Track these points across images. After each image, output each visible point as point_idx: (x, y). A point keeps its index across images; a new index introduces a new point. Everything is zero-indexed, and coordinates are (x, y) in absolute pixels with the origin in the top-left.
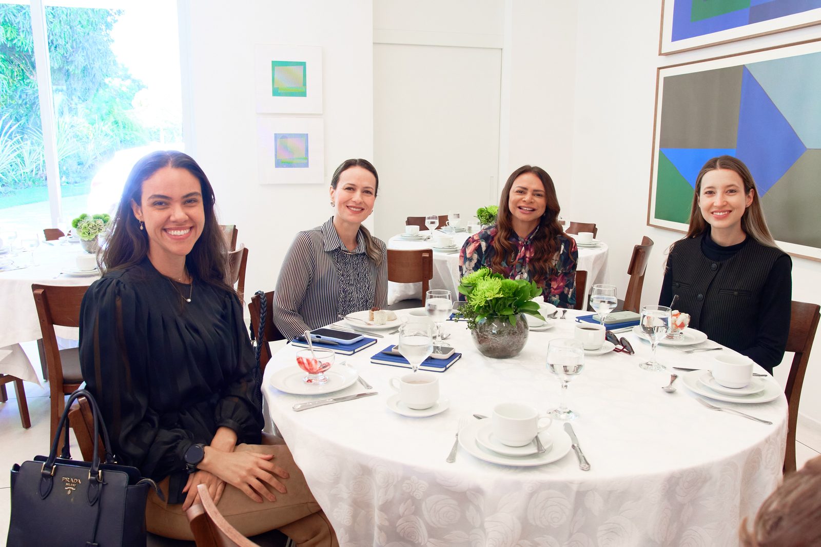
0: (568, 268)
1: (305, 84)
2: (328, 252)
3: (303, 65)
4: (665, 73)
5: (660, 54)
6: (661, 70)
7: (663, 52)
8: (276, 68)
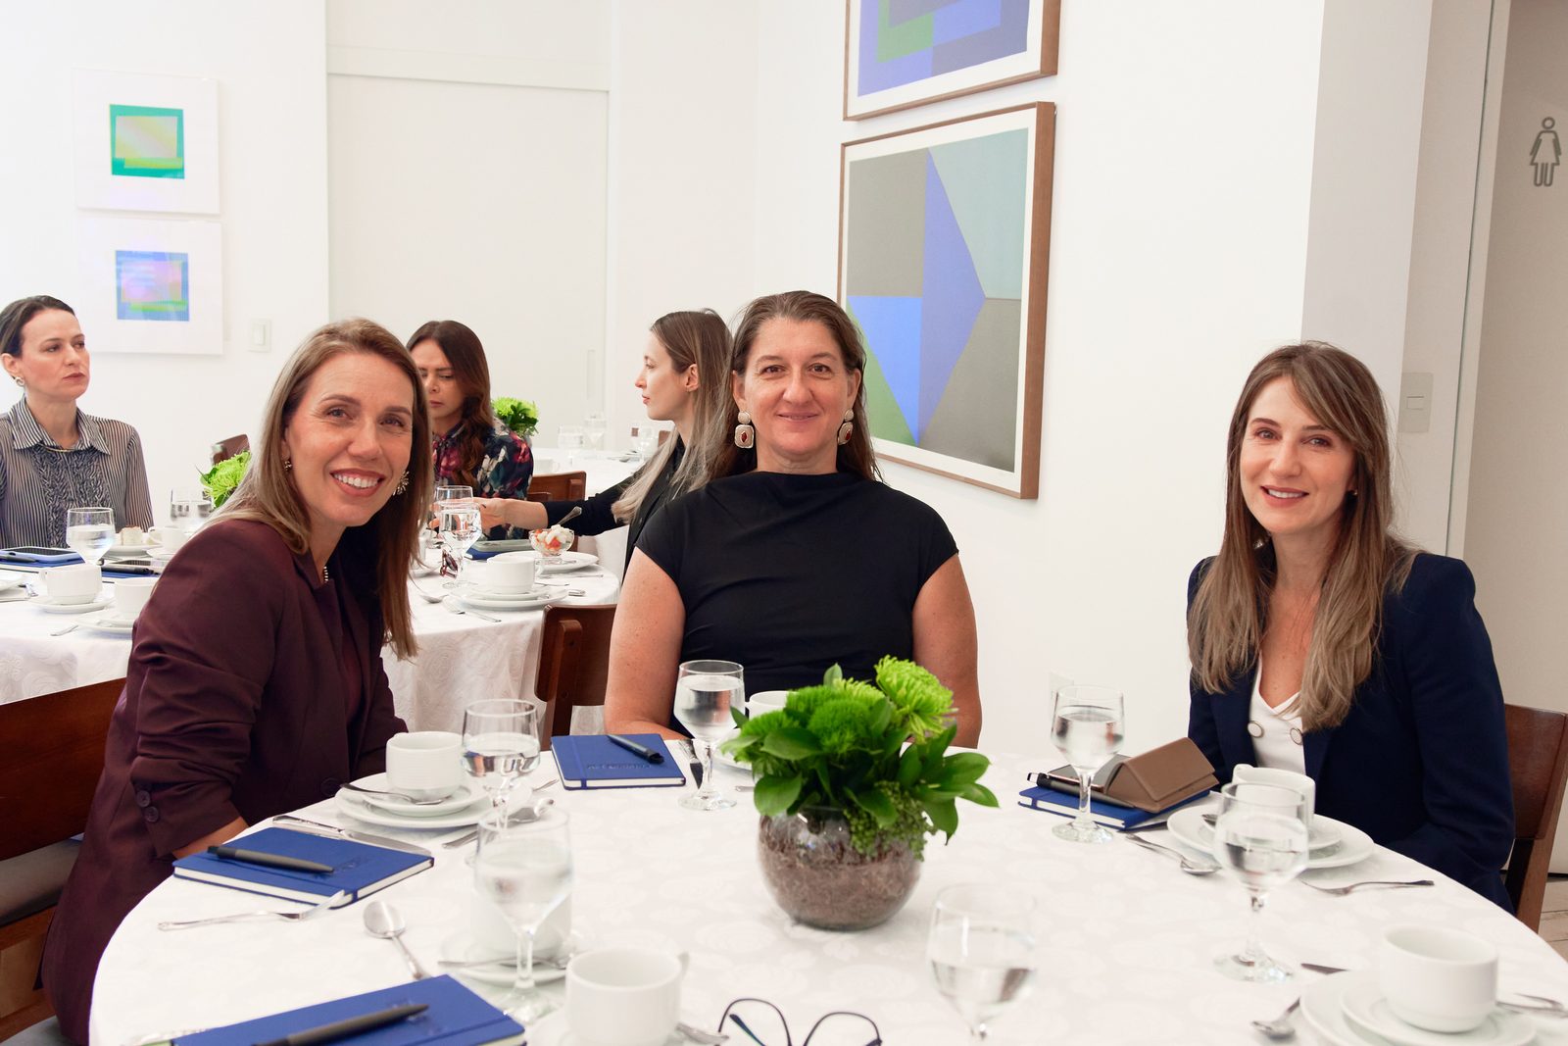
0: (508, 485)
1: (181, 153)
2: (22, 451)
3: (178, 114)
4: (855, 154)
5: (846, 118)
6: (847, 148)
7: (850, 114)
8: (119, 120)
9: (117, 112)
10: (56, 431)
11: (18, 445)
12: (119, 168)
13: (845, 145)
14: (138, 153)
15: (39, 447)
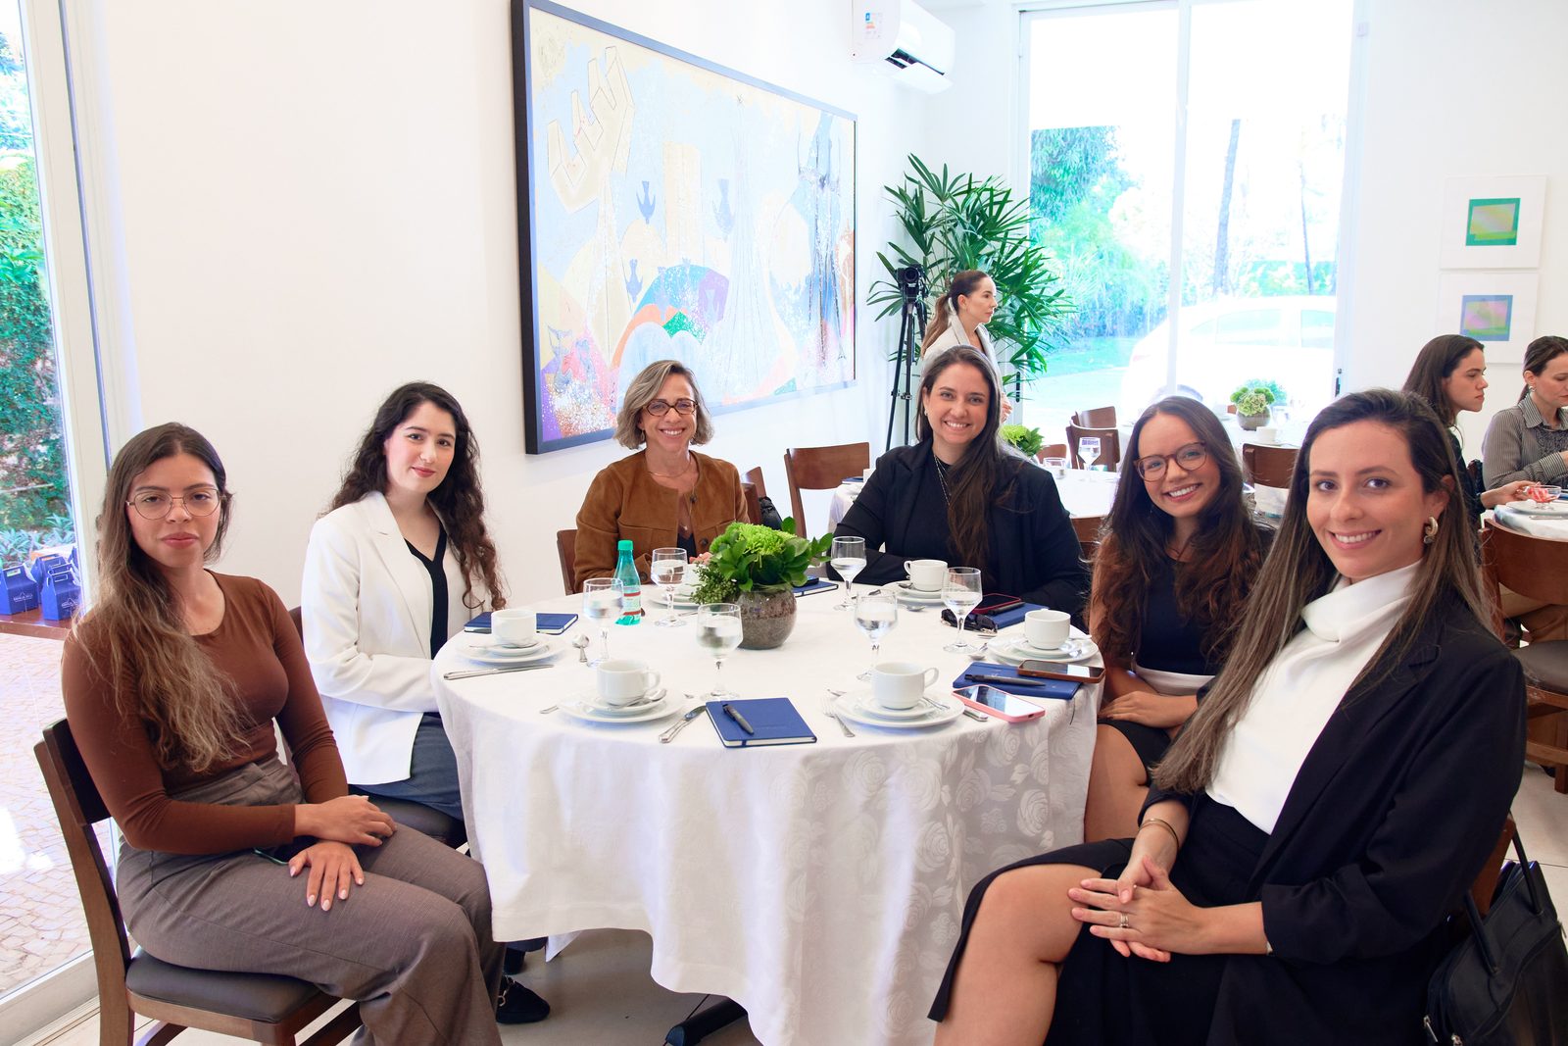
1: (1515, 229)
3: (1515, 202)
8: (1475, 209)
9: (1474, 204)
11: (1530, 426)
12: (1471, 241)
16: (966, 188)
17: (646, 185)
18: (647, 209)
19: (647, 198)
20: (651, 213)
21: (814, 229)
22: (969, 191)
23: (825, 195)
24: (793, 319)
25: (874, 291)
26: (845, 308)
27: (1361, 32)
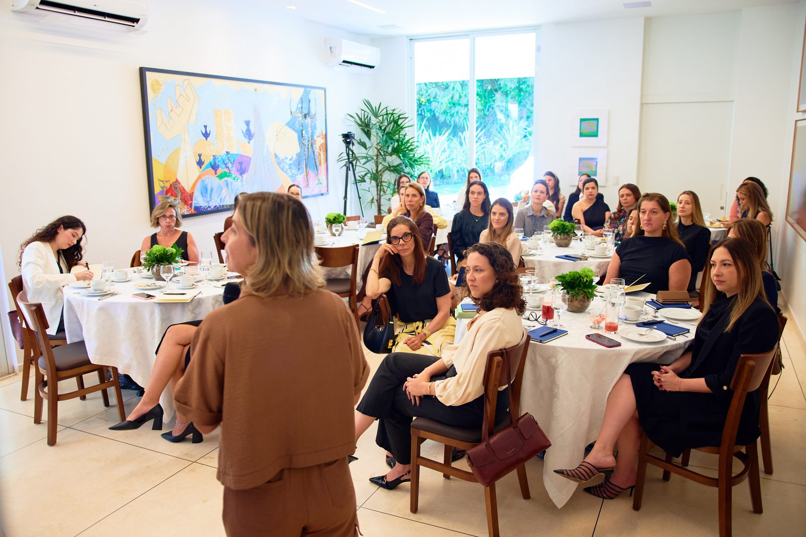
1: (597, 130)
3: (597, 120)
4: (801, 124)
5: (798, 111)
7: (800, 110)
8: (582, 122)
9: (582, 120)
10: (537, 212)
11: (528, 215)
12: (581, 135)
13: (796, 121)
14: (586, 131)
15: (532, 215)
16: (386, 113)
17: (205, 127)
18: (206, 135)
19: (206, 131)
20: (208, 137)
21: (301, 135)
22: (387, 114)
23: (307, 121)
24: (289, 170)
25: (340, 157)
26: (320, 164)
27: (538, 49)
